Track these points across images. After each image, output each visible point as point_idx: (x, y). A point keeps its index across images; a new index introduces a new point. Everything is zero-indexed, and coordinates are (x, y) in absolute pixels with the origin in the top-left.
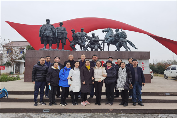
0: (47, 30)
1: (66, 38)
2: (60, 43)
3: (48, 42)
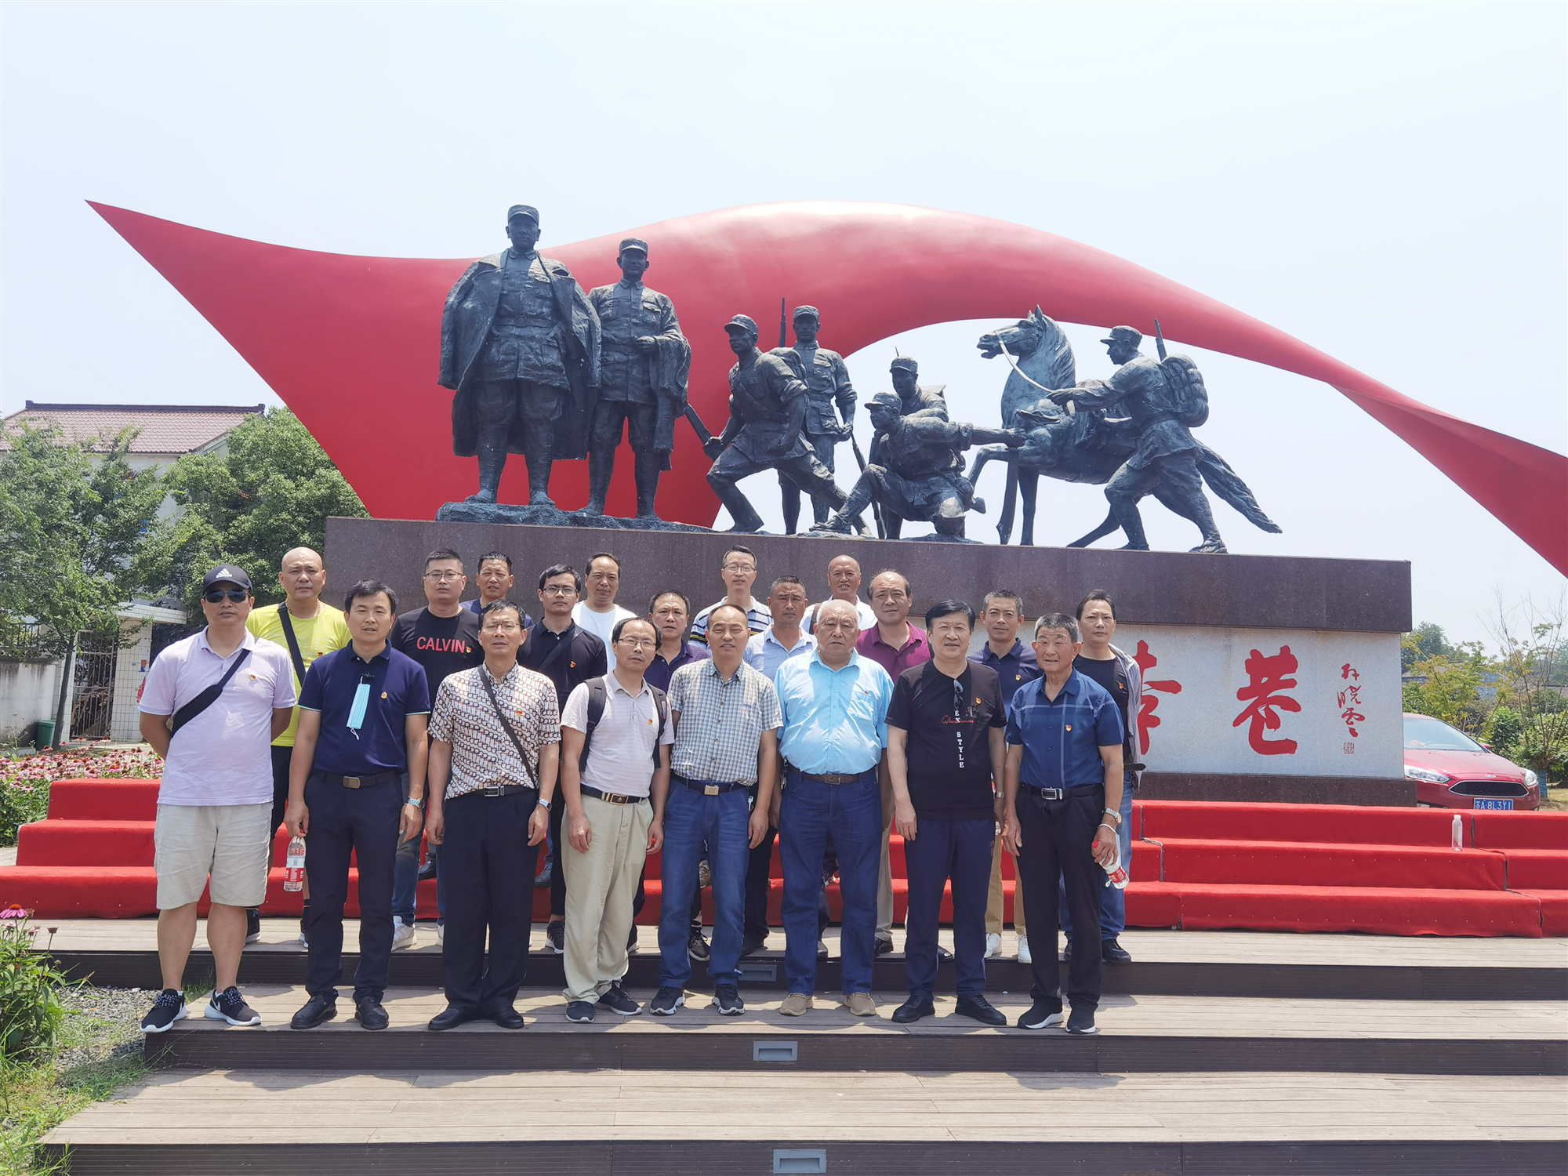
0: (518, 314)
1: (677, 406)
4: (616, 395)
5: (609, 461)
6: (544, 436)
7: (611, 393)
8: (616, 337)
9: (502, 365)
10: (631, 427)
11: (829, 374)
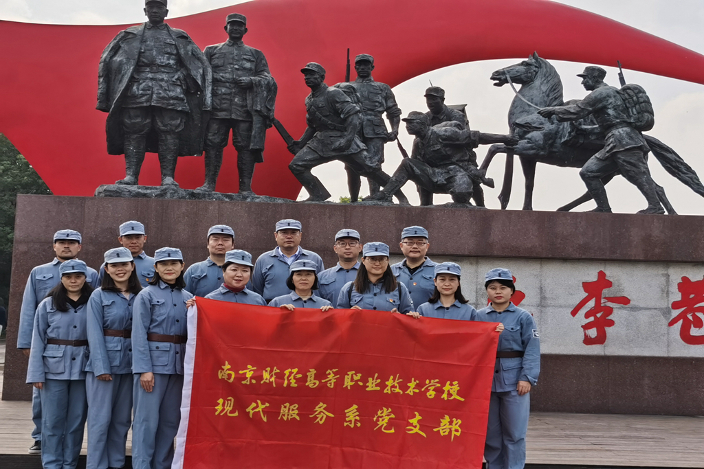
0: (152, 64)
1: (268, 121)
2: (230, 152)
3: (152, 141)
4: (222, 115)
5: (219, 156)
6: (171, 141)
7: (219, 114)
8: (223, 77)
9: (141, 97)
10: (234, 135)
11: (380, 98)
